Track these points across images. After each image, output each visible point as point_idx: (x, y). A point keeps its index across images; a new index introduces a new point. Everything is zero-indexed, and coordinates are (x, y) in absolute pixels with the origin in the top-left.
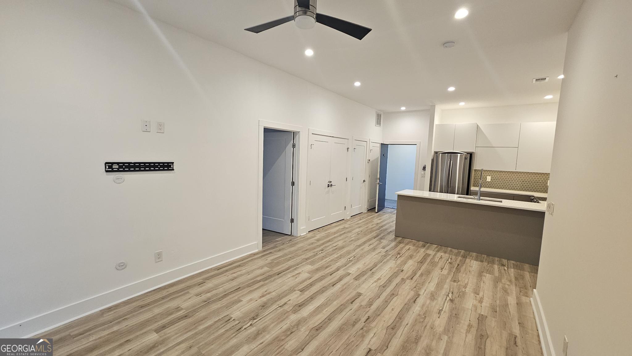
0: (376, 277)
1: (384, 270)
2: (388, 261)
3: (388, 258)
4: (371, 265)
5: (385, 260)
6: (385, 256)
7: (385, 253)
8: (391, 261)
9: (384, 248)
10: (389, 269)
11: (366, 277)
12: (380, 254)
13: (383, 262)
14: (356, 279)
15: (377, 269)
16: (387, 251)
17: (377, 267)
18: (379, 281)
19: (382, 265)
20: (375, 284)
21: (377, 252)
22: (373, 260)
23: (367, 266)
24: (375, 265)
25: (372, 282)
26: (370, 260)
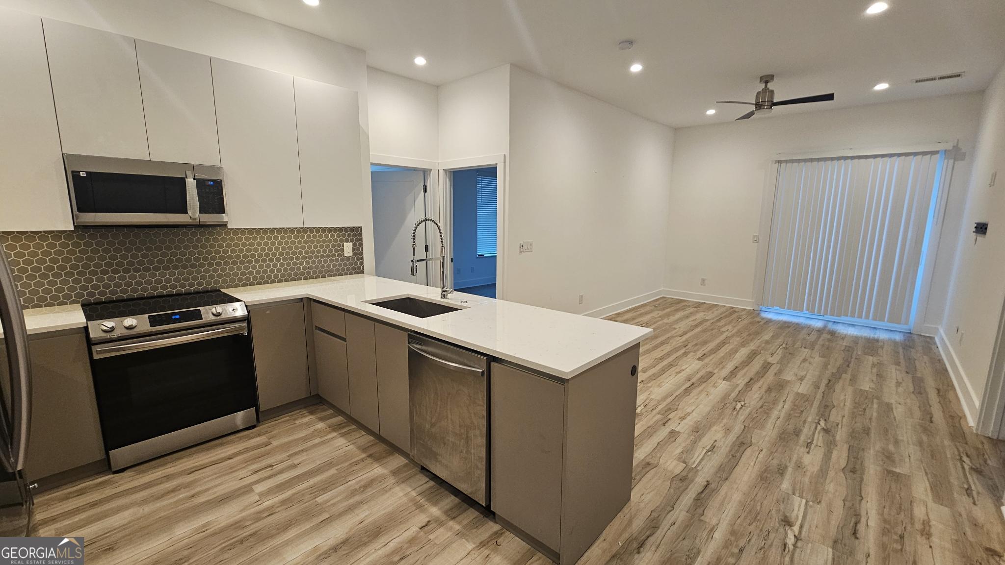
0: (683, 375)
1: (671, 384)
2: (664, 399)
3: (663, 405)
4: (695, 392)
5: (669, 400)
6: (669, 410)
7: (670, 417)
8: (657, 398)
9: (673, 434)
10: (663, 384)
11: (699, 376)
12: (680, 413)
13: (673, 397)
14: (710, 375)
15: (683, 384)
16: (664, 425)
17: (684, 388)
18: (678, 370)
19: (676, 390)
20: (683, 368)
21: (689, 422)
22: (692, 401)
23: (702, 391)
24: (687, 391)
25: (687, 370)
26: (699, 400)
